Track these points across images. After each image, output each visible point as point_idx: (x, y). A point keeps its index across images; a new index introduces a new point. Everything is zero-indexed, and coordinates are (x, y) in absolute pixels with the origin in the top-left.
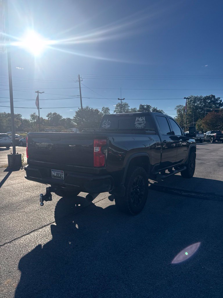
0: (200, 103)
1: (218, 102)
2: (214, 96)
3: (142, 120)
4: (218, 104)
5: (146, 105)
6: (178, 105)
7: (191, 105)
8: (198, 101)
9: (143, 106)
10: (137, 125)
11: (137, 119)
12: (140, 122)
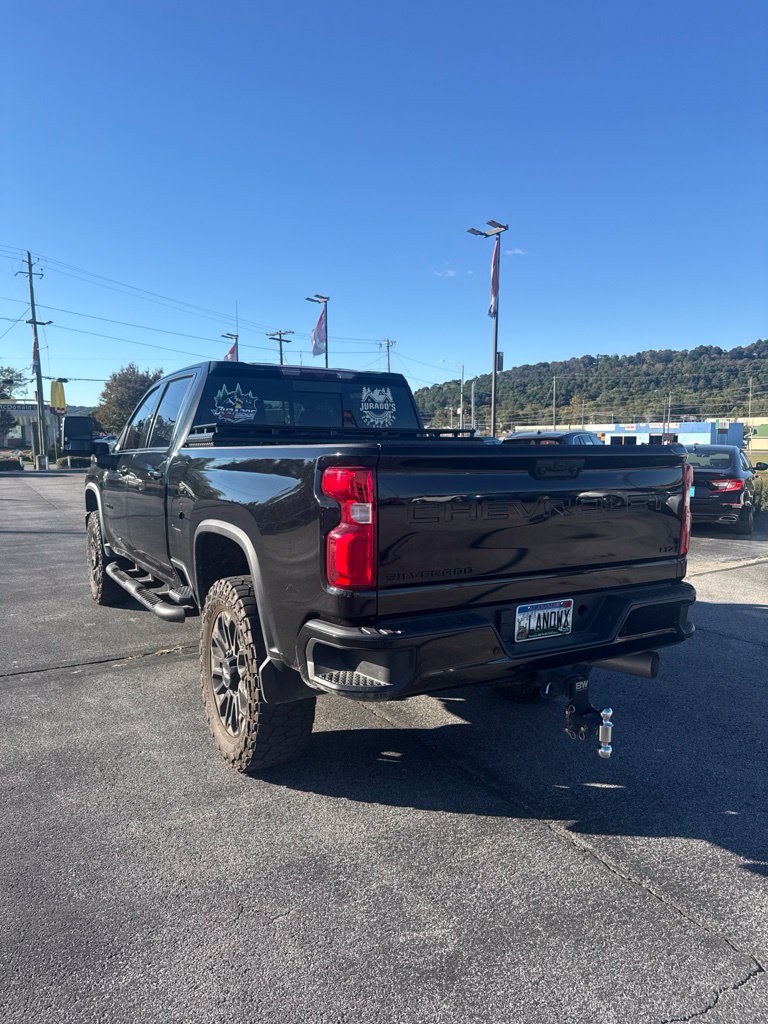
3: (382, 398)
10: (368, 417)
11: (366, 393)
12: (377, 406)
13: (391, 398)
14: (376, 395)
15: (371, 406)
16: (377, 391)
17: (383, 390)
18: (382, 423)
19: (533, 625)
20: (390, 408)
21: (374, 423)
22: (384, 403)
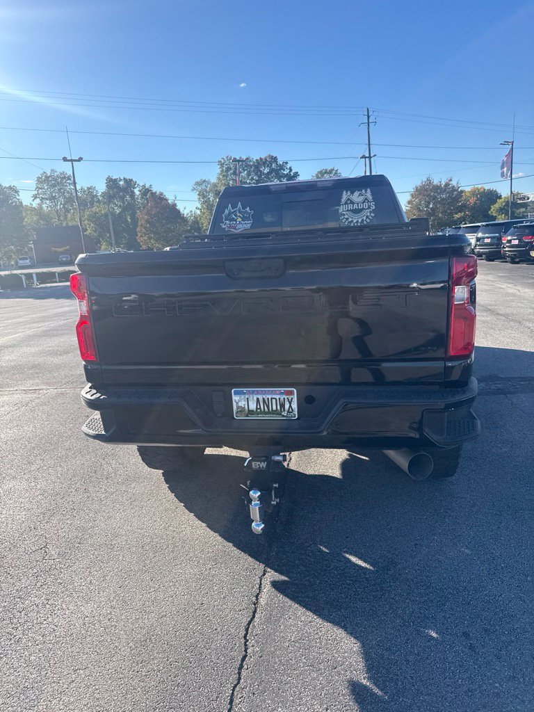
0: (249, 175)
1: (285, 173)
2: (275, 159)
3: (361, 198)
4: (285, 176)
5: (122, 178)
6: (199, 180)
7: (229, 180)
8: (244, 170)
9: (116, 180)
10: (346, 217)
11: (345, 196)
12: (356, 206)
13: (370, 198)
14: (356, 197)
15: (350, 207)
16: (357, 193)
17: (363, 191)
18: (360, 220)
19: (253, 406)
20: (369, 207)
21: (352, 221)
22: (364, 202)
